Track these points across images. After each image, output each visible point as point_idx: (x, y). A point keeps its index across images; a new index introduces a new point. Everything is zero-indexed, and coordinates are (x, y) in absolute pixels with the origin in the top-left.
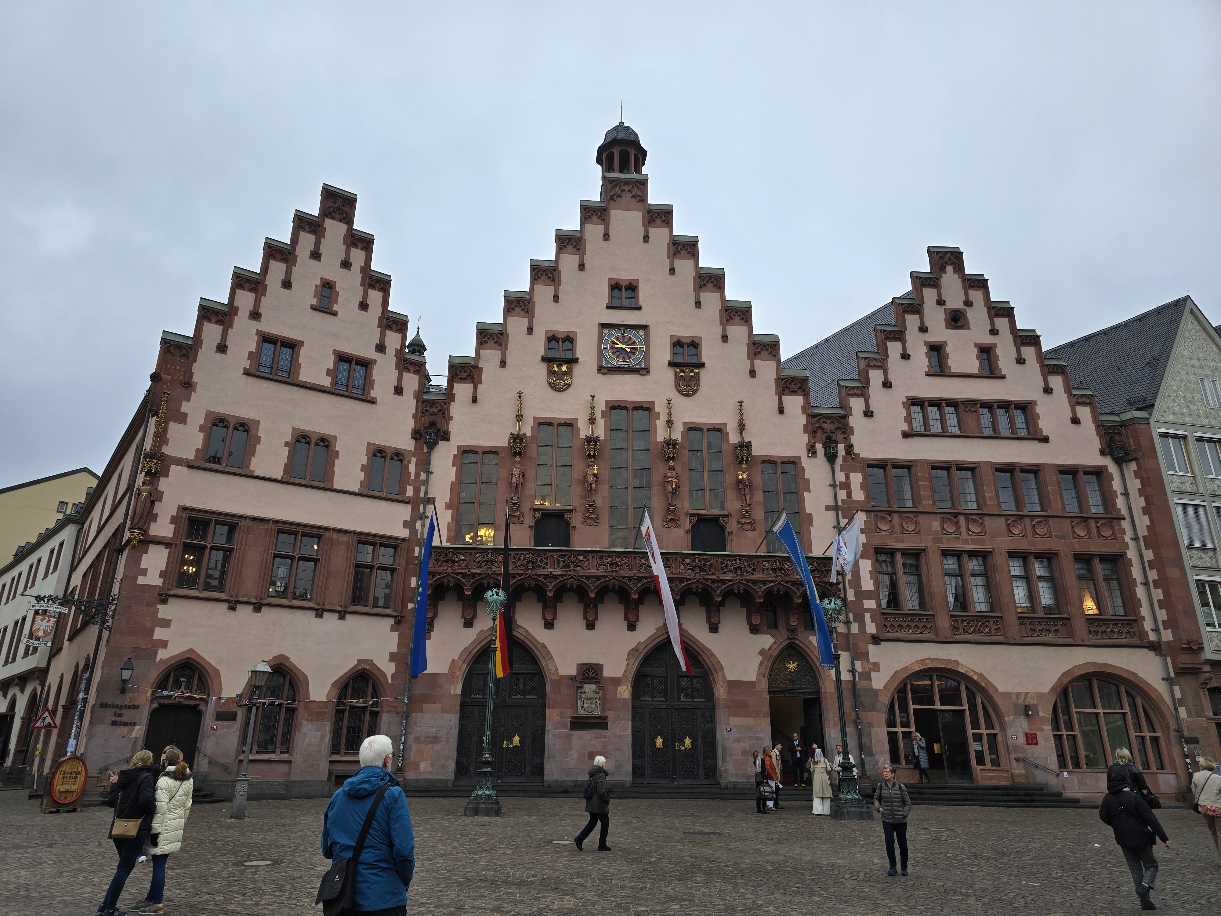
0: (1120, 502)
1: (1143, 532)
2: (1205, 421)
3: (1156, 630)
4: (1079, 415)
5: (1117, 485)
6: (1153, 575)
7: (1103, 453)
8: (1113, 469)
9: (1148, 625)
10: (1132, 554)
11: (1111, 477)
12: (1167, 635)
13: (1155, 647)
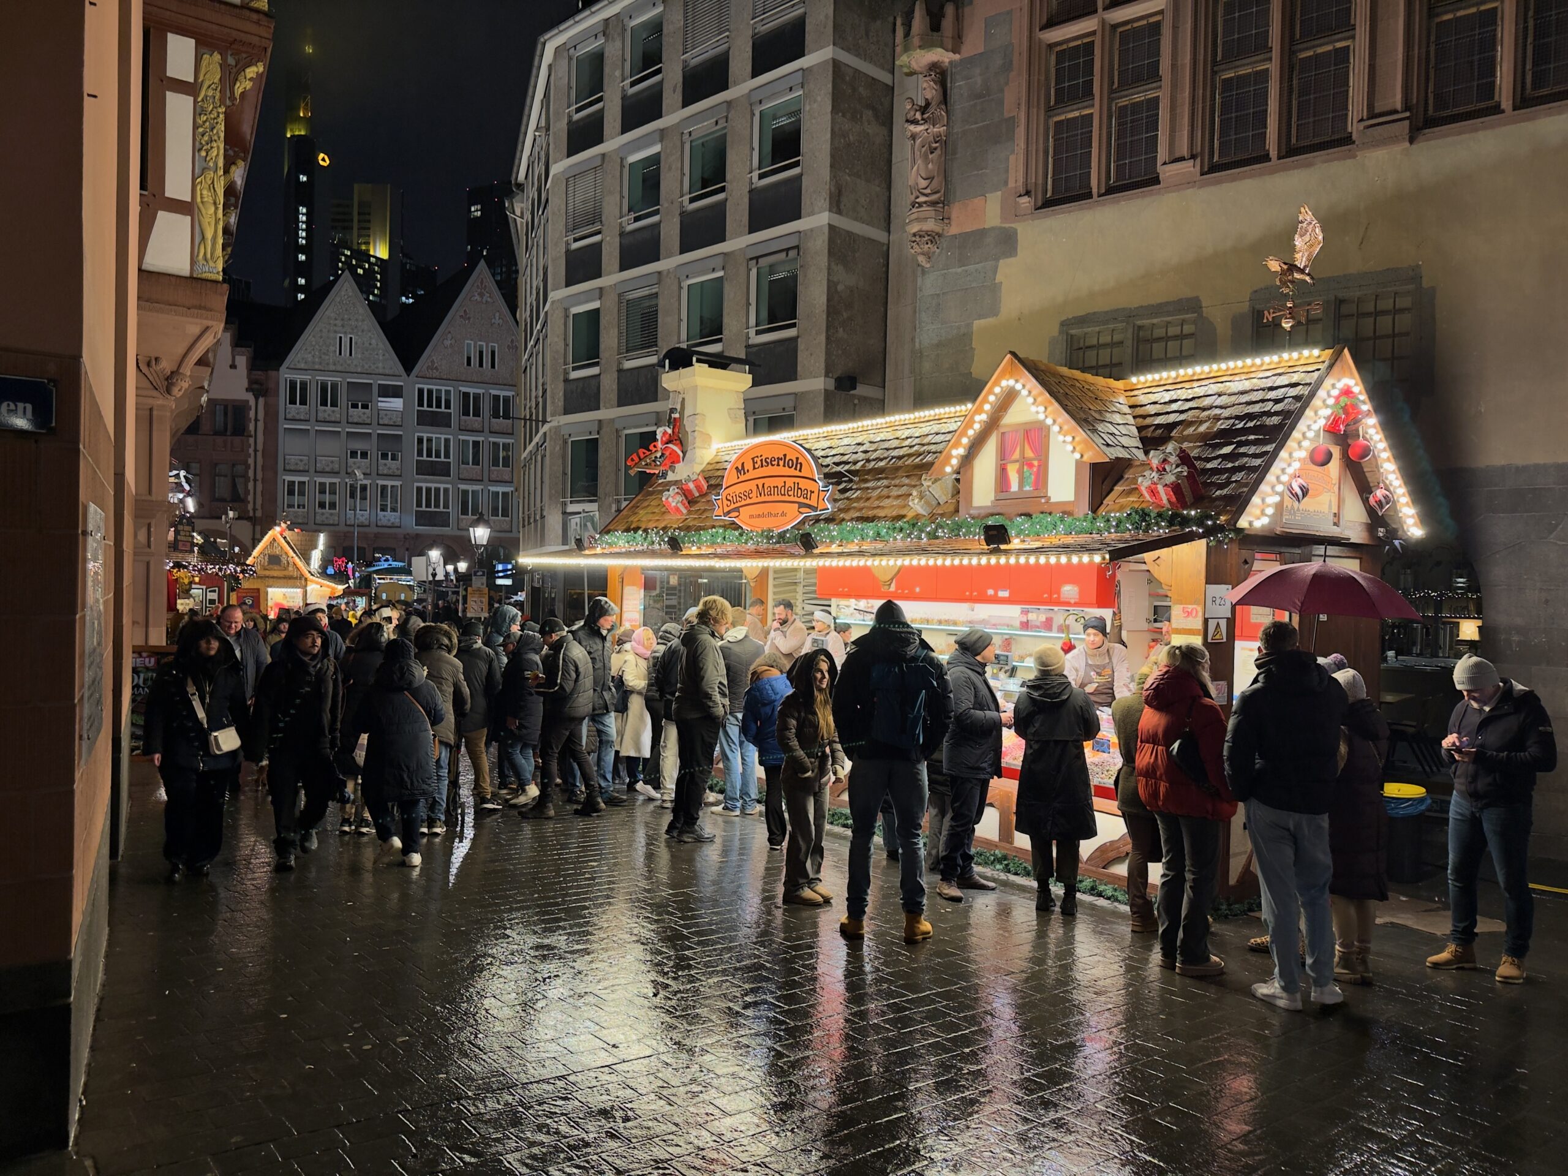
0: (252, 427)
1: (260, 447)
2: (332, 368)
3: (254, 510)
4: (237, 363)
5: (252, 414)
6: (259, 476)
7: (247, 390)
8: (252, 402)
9: (250, 507)
10: (251, 461)
11: (250, 409)
12: (259, 514)
13: (249, 519)
